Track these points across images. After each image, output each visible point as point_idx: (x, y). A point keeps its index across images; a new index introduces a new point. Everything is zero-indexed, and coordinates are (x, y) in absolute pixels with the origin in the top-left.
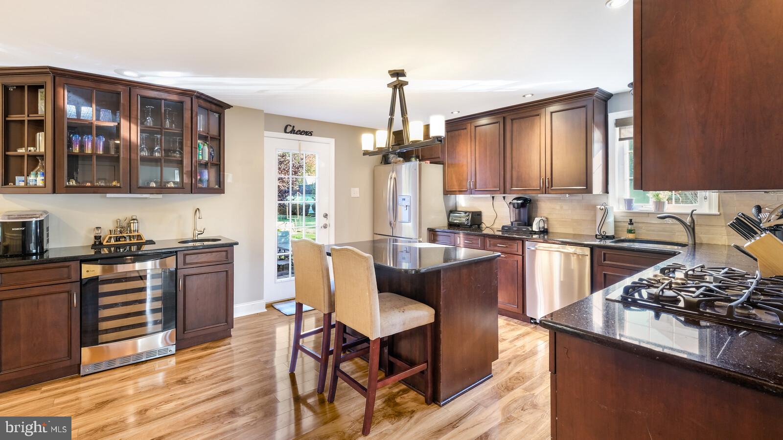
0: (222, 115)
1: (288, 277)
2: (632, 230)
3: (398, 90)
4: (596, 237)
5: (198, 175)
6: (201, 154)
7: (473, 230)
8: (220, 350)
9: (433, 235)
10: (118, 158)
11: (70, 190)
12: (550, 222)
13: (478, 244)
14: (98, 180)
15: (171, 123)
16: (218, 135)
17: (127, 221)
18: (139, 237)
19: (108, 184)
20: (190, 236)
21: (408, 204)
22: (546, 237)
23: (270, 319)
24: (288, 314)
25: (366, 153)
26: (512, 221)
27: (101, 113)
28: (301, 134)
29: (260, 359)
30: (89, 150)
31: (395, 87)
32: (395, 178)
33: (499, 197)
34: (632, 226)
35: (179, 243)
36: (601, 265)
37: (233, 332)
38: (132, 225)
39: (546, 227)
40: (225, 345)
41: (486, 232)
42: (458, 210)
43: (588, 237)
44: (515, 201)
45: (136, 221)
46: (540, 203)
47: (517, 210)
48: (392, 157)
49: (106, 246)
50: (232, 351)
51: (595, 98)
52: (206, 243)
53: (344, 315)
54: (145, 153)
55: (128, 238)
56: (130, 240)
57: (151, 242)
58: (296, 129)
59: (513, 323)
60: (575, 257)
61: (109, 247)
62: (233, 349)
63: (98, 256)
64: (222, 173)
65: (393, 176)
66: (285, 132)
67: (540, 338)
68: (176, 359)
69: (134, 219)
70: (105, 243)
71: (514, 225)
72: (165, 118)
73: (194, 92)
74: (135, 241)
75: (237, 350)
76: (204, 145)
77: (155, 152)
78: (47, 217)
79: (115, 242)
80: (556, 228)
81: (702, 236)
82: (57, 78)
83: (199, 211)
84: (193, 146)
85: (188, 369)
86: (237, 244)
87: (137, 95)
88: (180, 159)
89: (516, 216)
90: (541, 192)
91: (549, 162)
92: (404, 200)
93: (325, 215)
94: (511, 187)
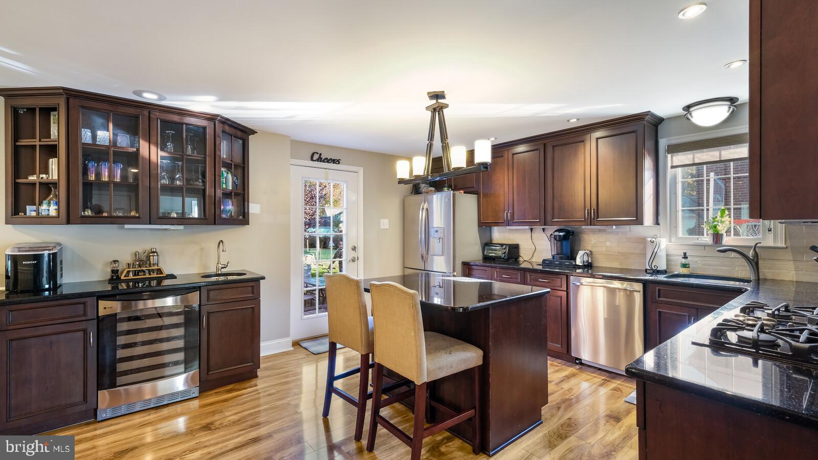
0: (246, 141)
1: (315, 313)
2: (687, 264)
3: (437, 113)
4: (646, 272)
5: (222, 204)
6: (224, 182)
7: (511, 264)
8: (247, 392)
9: (468, 269)
10: (137, 185)
11: (85, 221)
12: (593, 256)
13: (517, 279)
14: (116, 209)
15: (193, 150)
16: (242, 162)
17: (146, 254)
18: (159, 271)
19: (126, 214)
20: (213, 270)
21: (442, 236)
22: (590, 271)
23: (297, 358)
24: (315, 353)
25: (401, 181)
26: (553, 254)
27: (118, 138)
28: (328, 162)
29: (291, 402)
30: (105, 178)
31: (434, 110)
32: (427, 209)
33: (538, 229)
34: (687, 260)
35: (202, 277)
36: (657, 302)
37: (259, 373)
38: (151, 258)
39: (590, 261)
40: (252, 387)
41: (524, 265)
42: (493, 242)
43: (638, 271)
44: (557, 233)
45: (156, 254)
46: (583, 235)
47: (559, 243)
48: (423, 187)
49: (124, 281)
50: (259, 393)
51: (645, 122)
52: (230, 278)
53: (384, 357)
54: (165, 182)
55: (147, 272)
56: (150, 274)
57: (172, 277)
58: (323, 157)
59: (556, 364)
60: (622, 293)
61: (127, 282)
62: (260, 391)
63: (117, 292)
64: (246, 203)
65: (425, 207)
66: (312, 160)
67: (588, 380)
68: (199, 402)
69: (153, 252)
70: (122, 278)
71: (555, 259)
72: (187, 144)
73: (218, 116)
74: (155, 275)
75: (265, 392)
76: (227, 173)
77: (177, 181)
78: (61, 250)
79: (133, 276)
80: (601, 262)
81: (766, 271)
82: (71, 100)
83: (223, 243)
84: (217, 174)
85: (214, 413)
86: (263, 278)
87: (157, 118)
88: (203, 188)
89: (559, 249)
90: (586, 223)
91: (594, 192)
92: (436, 232)
93: (353, 247)
94: (553, 218)
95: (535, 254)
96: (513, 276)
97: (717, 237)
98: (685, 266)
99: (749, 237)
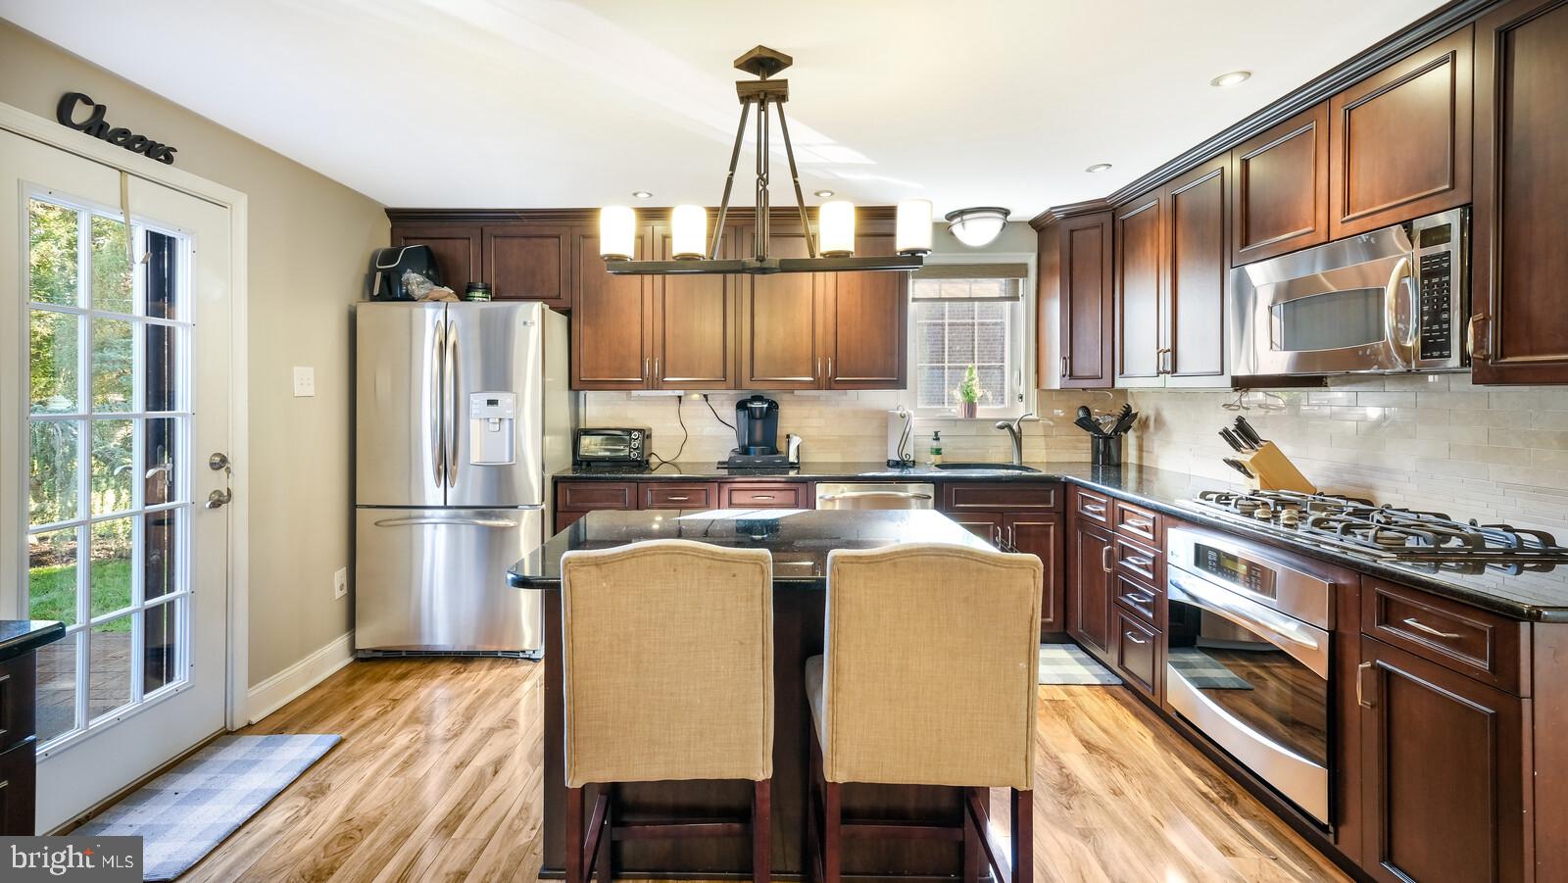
4: (888, 464)
28: (129, 146)
34: (938, 443)
43: (867, 465)
44: (757, 405)
46: (782, 407)
47: (758, 422)
58: (111, 122)
66: (64, 120)
89: (758, 435)
90: (817, 385)
91: (831, 330)
92: (492, 402)
93: (217, 459)
94: (752, 376)
95: (684, 448)
96: (692, 498)
97: (971, 408)
98: (938, 452)
99: (995, 407)
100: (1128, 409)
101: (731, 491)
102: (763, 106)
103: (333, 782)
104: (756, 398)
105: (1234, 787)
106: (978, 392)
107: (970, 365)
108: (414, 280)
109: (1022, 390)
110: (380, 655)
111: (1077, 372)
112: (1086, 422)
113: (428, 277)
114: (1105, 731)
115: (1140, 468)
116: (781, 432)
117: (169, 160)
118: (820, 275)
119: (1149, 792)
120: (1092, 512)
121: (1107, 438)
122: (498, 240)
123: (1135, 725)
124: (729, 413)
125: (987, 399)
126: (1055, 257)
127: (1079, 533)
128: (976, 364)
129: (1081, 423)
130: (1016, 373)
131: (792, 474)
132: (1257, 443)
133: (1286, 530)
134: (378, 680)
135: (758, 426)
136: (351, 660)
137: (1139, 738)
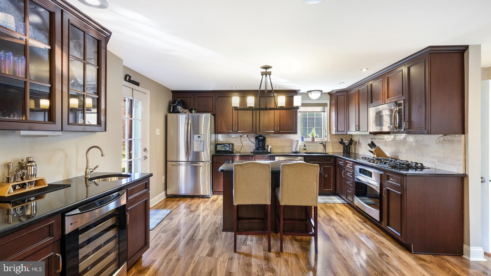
4: (293, 153)
18: (38, 182)
21: (203, 140)
28: (133, 83)
43: (288, 153)
44: (261, 138)
45: (34, 164)
55: (28, 184)
58: (132, 79)
66: (125, 80)
69: (31, 162)
70: (6, 195)
73: (110, 32)
74: (33, 188)
79: (13, 191)
83: (99, 149)
89: (261, 145)
90: (275, 133)
91: (279, 119)
92: (199, 137)
93: (145, 149)
94: (259, 131)
95: (242, 148)
96: (245, 160)
97: (313, 139)
98: (305, 149)
99: (319, 139)
100: (352, 139)
101: (255, 158)
102: (266, 76)
103: (174, 217)
104: (261, 136)
105: (367, 220)
106: (315, 135)
107: (313, 128)
108: (179, 108)
109: (326, 134)
110: (172, 196)
111: (338, 130)
112: (342, 142)
113: (182, 107)
114: (341, 211)
115: (355, 154)
116: (266, 145)
117: (139, 85)
118: (276, 111)
119: (348, 221)
120: (341, 163)
121: (347, 146)
122: (198, 98)
123: (348, 210)
124: (253, 140)
125: (317, 137)
126: (333, 102)
127: (338, 169)
128: (315, 128)
129: (340, 142)
130: (325, 130)
131: (269, 154)
132: (375, 147)
133: (376, 164)
134: (174, 201)
135: (261, 143)
136: (166, 197)
137: (349, 212)
